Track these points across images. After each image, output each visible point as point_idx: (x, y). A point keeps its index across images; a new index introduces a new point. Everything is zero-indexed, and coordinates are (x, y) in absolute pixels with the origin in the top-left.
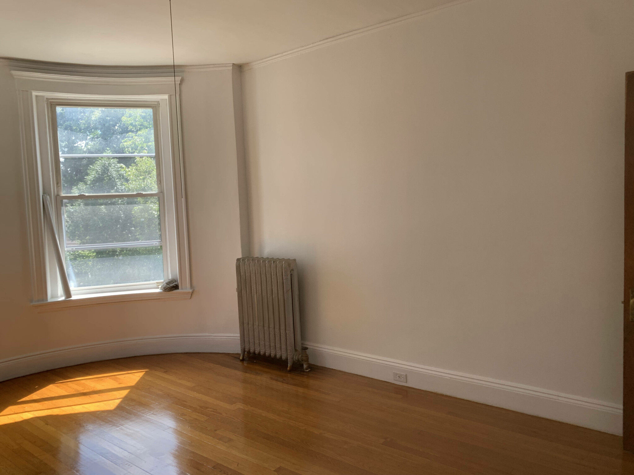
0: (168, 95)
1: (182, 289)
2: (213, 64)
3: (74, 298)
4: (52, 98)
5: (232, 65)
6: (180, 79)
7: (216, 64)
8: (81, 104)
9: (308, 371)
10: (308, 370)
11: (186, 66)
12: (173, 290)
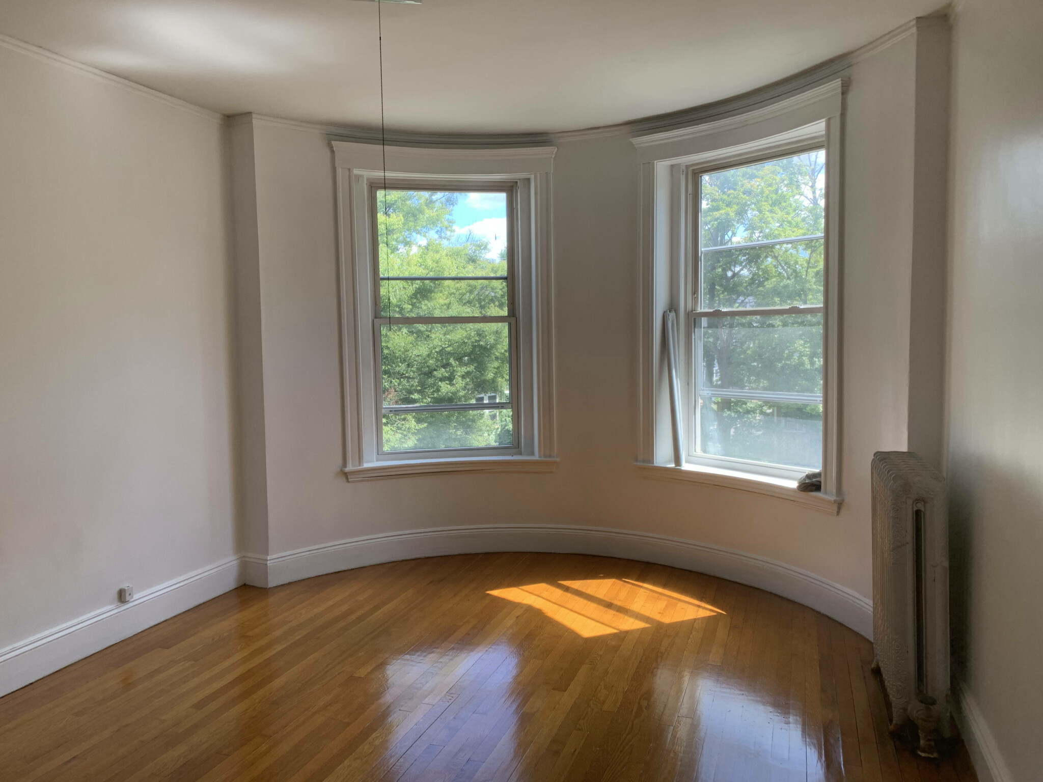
0: (826, 121)
1: (826, 493)
2: (889, 33)
3: (686, 466)
4: (693, 164)
5: (917, 21)
6: (840, 83)
7: (892, 31)
8: (732, 163)
9: (924, 757)
10: (923, 755)
11: (852, 52)
12: (812, 491)
